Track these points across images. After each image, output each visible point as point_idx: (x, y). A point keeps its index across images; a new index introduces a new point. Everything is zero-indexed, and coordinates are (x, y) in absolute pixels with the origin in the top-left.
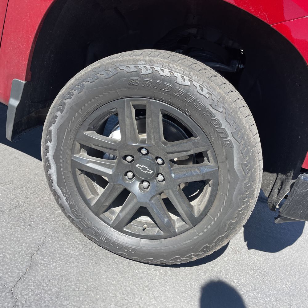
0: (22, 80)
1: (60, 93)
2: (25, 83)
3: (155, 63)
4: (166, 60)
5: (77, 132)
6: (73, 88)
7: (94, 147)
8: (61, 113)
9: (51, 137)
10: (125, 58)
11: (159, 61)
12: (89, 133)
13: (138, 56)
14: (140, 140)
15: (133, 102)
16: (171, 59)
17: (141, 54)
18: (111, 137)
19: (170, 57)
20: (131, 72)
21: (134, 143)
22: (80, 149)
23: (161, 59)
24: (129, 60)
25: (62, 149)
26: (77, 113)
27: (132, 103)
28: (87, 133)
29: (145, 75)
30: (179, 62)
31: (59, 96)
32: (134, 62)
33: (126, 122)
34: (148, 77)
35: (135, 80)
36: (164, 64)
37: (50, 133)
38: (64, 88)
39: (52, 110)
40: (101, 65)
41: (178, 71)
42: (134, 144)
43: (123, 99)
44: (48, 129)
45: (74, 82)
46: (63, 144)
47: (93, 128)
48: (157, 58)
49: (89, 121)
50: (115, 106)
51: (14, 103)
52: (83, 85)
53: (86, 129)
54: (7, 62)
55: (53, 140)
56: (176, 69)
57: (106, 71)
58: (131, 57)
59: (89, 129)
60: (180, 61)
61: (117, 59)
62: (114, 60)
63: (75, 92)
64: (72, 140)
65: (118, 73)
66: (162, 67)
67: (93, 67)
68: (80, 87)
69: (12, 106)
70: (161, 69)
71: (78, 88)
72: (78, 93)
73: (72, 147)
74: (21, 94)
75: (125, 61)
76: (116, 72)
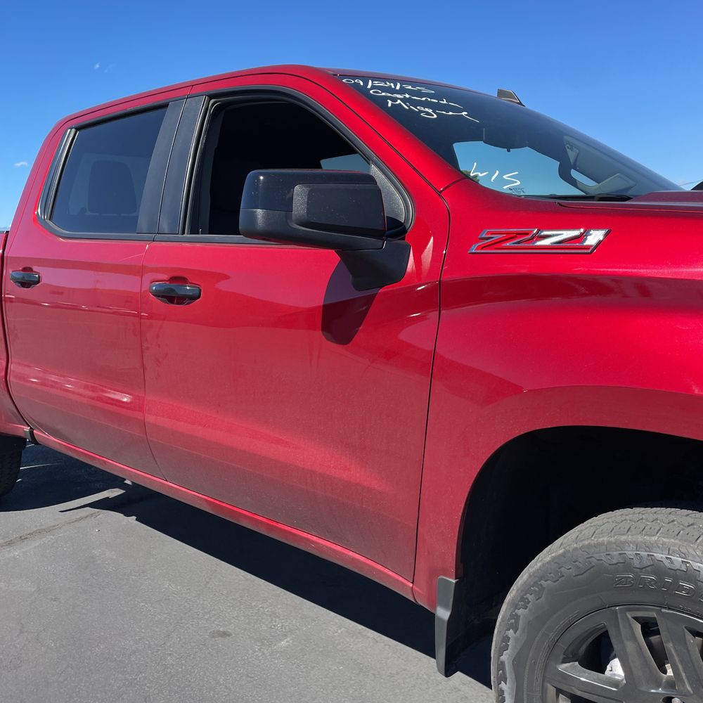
0: (450, 577)
1: (509, 597)
2: (456, 583)
3: (655, 547)
4: (673, 540)
5: (546, 666)
6: (526, 590)
7: (579, 693)
8: (515, 633)
9: (504, 673)
10: (601, 539)
11: (661, 542)
12: (567, 667)
13: (623, 535)
14: (664, 680)
15: (631, 613)
16: (682, 536)
17: (628, 531)
18: (611, 671)
19: (682, 532)
20: (616, 564)
21: (653, 689)
22: (557, 696)
23: (664, 540)
24: (609, 543)
25: (525, 696)
26: (540, 634)
27: (630, 615)
28: (562, 667)
29: (642, 569)
30: (698, 541)
31: (509, 603)
32: (617, 546)
33: (628, 650)
34: (648, 573)
35: (626, 577)
36: (672, 548)
37: (501, 666)
38: (513, 589)
39: (500, 625)
40: (565, 553)
41: (699, 560)
42: (653, 691)
43: (613, 608)
44: (499, 658)
45: (527, 580)
46: (525, 686)
47: (571, 656)
48: (657, 537)
49: (562, 646)
50: (601, 620)
51: (443, 614)
52: (541, 585)
53: (560, 661)
54: (429, 552)
55: (508, 680)
56: (694, 557)
57: (574, 562)
58: (611, 537)
59: (564, 661)
60: (701, 539)
61: (589, 541)
62: (584, 542)
63: (530, 597)
64: (540, 680)
65: (594, 566)
66: (669, 554)
67: (553, 555)
68: (537, 589)
69: (441, 620)
70: (667, 558)
71: (535, 590)
72: (537, 600)
73: (542, 693)
74: (451, 600)
75: (602, 544)
76: (591, 565)
